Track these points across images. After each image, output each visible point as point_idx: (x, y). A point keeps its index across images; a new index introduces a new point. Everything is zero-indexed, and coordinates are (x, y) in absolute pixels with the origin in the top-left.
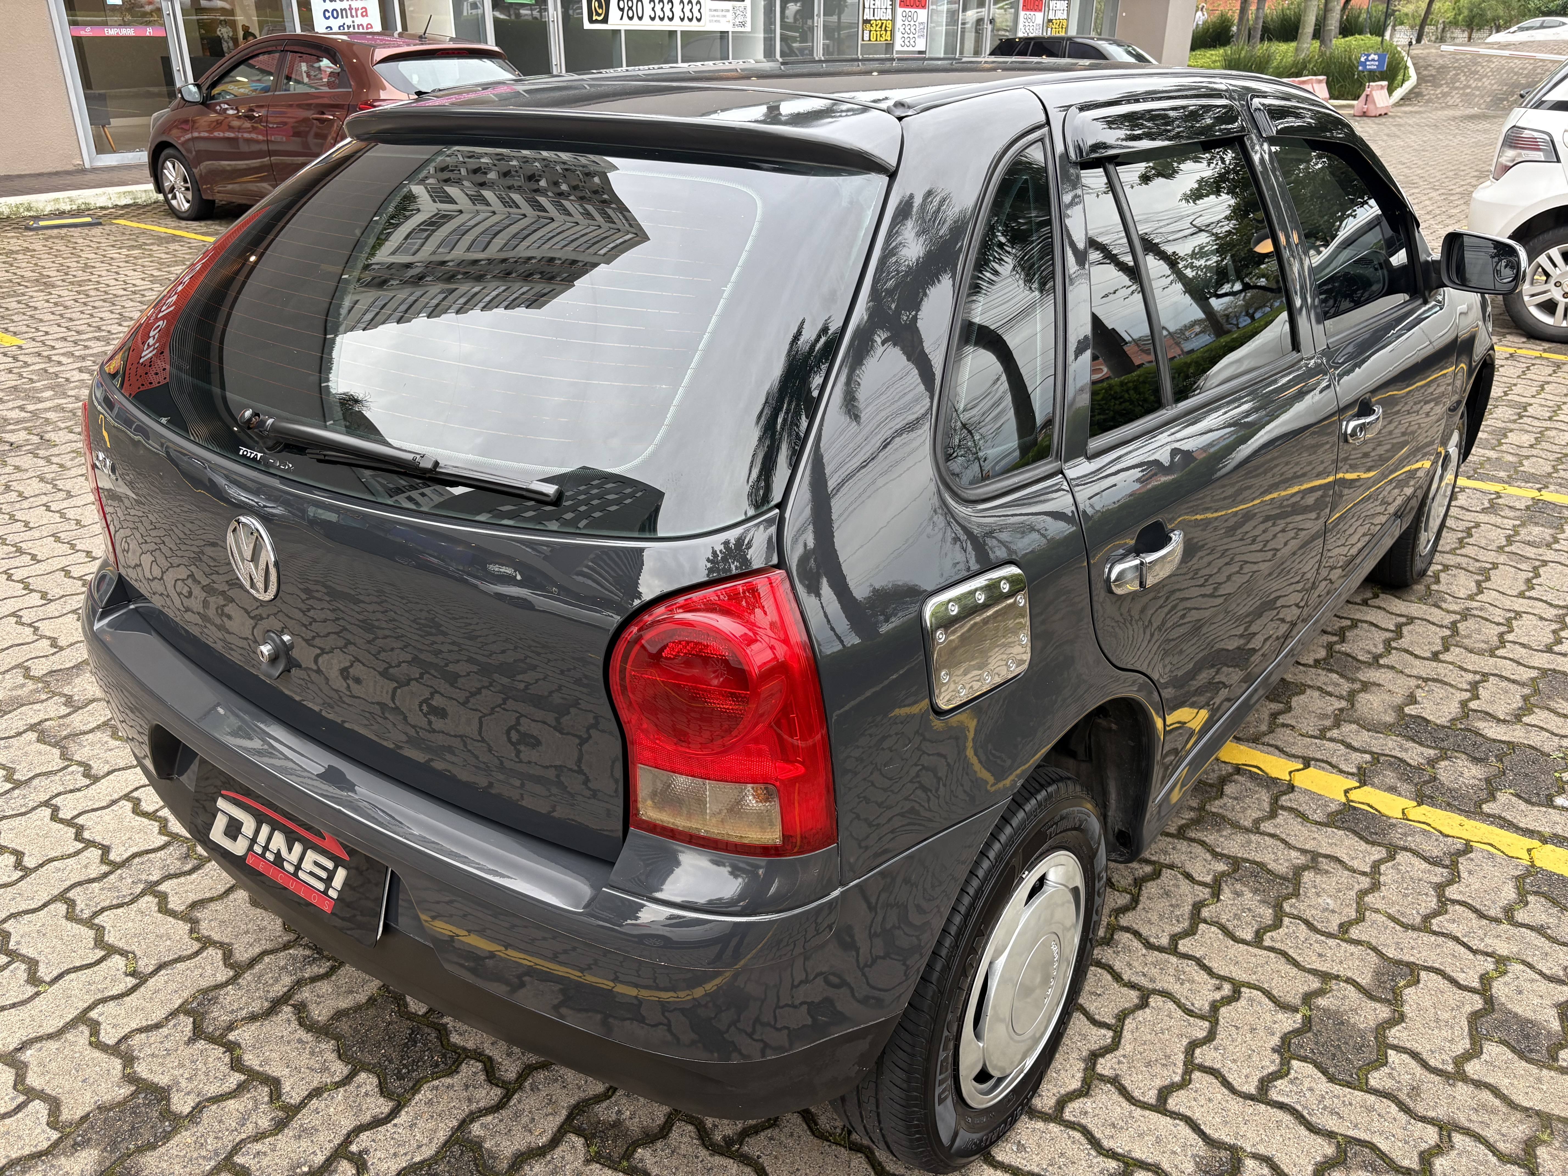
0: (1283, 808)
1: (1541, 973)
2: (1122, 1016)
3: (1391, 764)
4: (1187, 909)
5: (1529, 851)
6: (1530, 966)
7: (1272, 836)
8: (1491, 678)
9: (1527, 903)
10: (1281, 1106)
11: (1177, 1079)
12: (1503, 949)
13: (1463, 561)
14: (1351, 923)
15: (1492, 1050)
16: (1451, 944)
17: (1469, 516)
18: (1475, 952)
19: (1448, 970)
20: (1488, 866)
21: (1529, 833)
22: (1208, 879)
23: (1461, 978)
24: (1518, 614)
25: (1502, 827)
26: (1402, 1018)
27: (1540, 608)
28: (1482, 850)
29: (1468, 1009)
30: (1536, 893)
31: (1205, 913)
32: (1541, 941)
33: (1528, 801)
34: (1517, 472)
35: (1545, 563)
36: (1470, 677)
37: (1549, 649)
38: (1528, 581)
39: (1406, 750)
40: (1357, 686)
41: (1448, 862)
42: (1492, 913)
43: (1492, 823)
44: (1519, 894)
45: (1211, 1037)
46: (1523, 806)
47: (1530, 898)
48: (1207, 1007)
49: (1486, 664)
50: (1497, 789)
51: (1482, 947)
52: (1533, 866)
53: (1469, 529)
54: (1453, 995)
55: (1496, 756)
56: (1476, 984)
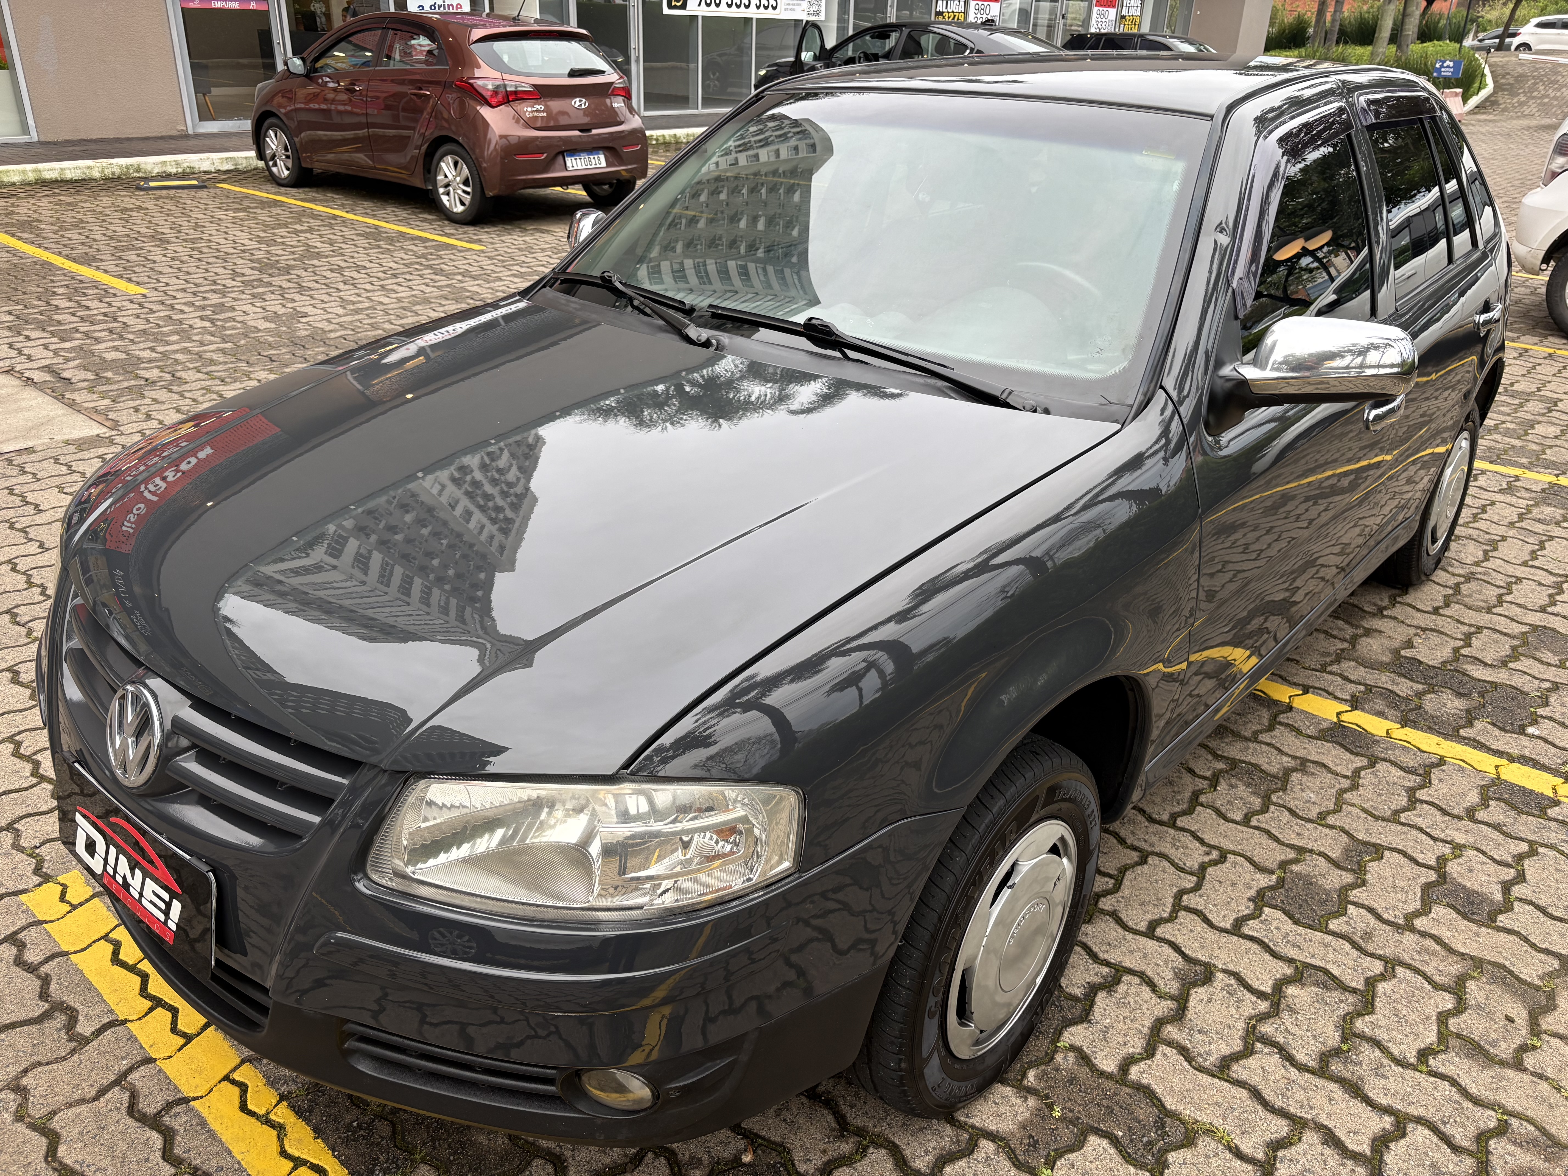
0: (1280, 723)
1: (1492, 859)
2: (1123, 870)
3: (1381, 694)
4: (1187, 795)
5: (1497, 767)
6: (1483, 853)
7: (1268, 744)
8: (1485, 631)
9: (1489, 806)
10: (1251, 939)
11: (1166, 915)
12: (1460, 839)
13: (1474, 533)
14: (1329, 813)
15: (1439, 911)
16: (1414, 832)
17: (1486, 495)
18: (1435, 839)
19: (1410, 851)
20: (1457, 777)
21: (1499, 753)
22: (1208, 774)
23: (1420, 858)
24: (1519, 580)
25: (1475, 748)
26: (1364, 883)
27: (1540, 575)
28: (1454, 764)
29: (1423, 880)
30: (1497, 799)
31: (1203, 799)
32: (1496, 835)
33: (1502, 729)
34: (1538, 459)
35: (1551, 538)
36: (1465, 629)
37: (1543, 610)
38: (1533, 552)
39: (1398, 684)
40: (1360, 631)
41: (1421, 772)
42: (1455, 812)
43: (1466, 744)
44: (1482, 799)
45: (1198, 887)
46: (1497, 732)
47: (1491, 803)
48: (1196, 866)
49: (1483, 619)
50: (1476, 718)
51: (1442, 836)
52: (1498, 778)
53: (1485, 506)
54: (1411, 870)
55: (1479, 693)
56: (1433, 863)
